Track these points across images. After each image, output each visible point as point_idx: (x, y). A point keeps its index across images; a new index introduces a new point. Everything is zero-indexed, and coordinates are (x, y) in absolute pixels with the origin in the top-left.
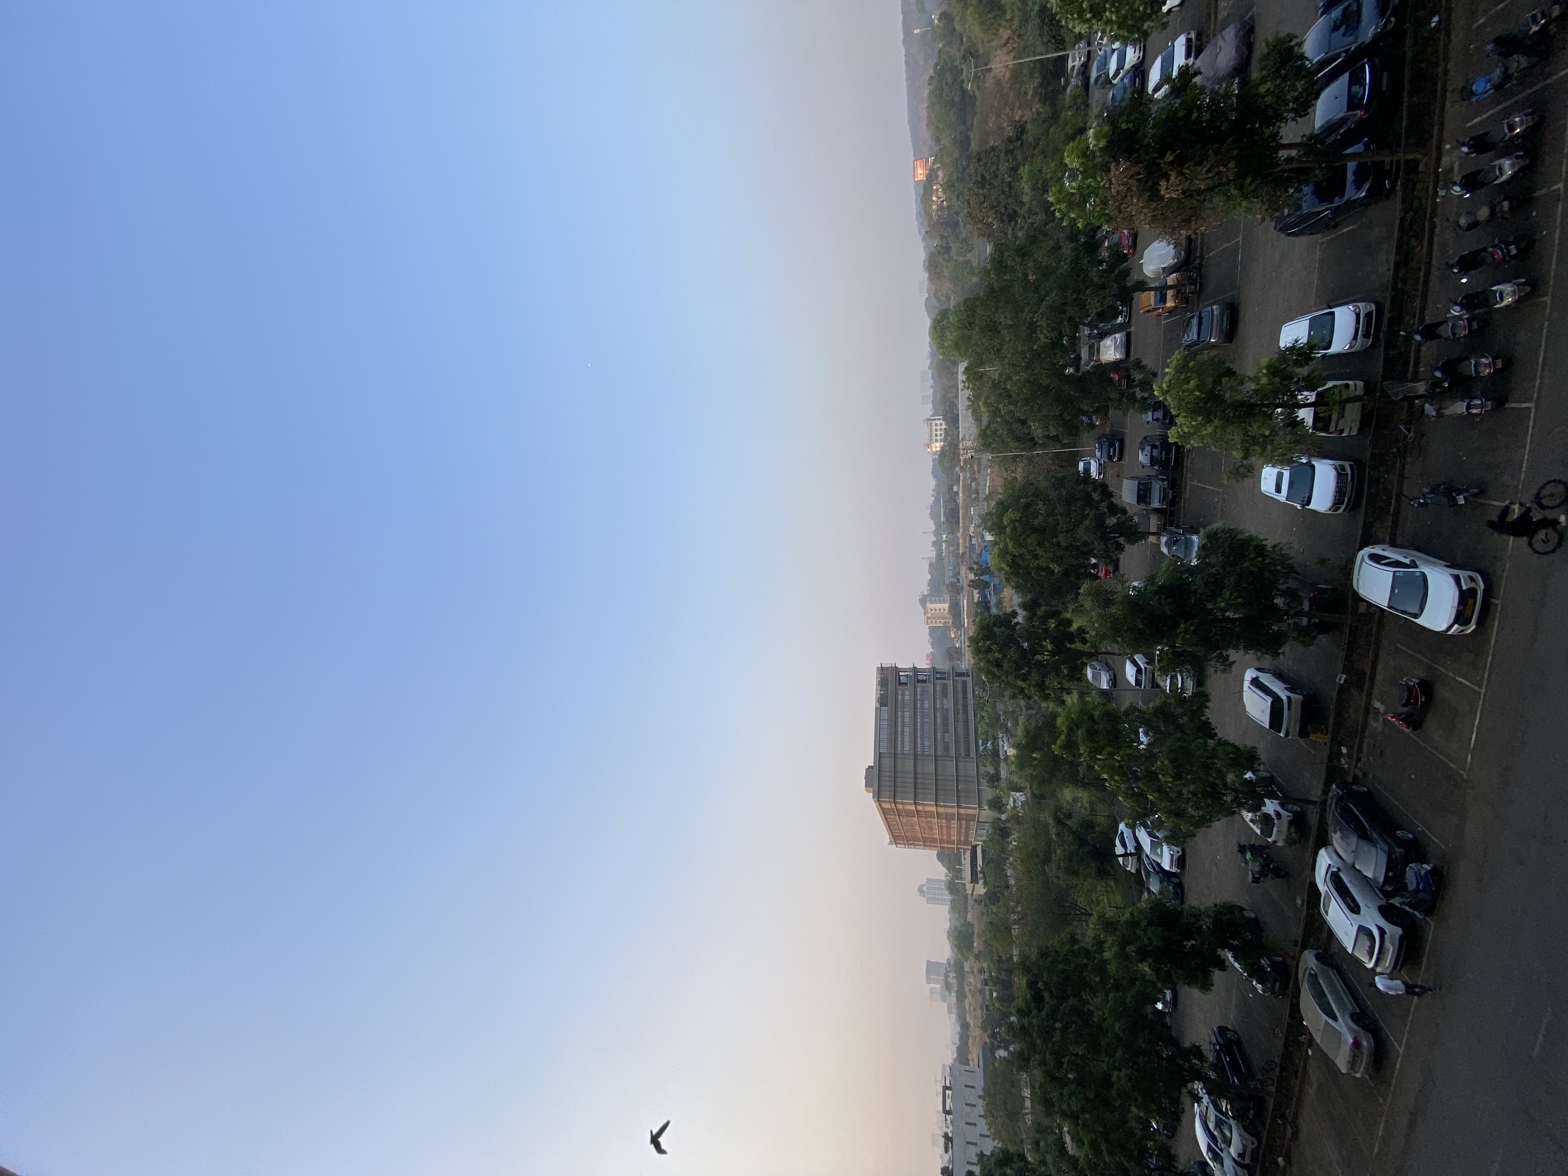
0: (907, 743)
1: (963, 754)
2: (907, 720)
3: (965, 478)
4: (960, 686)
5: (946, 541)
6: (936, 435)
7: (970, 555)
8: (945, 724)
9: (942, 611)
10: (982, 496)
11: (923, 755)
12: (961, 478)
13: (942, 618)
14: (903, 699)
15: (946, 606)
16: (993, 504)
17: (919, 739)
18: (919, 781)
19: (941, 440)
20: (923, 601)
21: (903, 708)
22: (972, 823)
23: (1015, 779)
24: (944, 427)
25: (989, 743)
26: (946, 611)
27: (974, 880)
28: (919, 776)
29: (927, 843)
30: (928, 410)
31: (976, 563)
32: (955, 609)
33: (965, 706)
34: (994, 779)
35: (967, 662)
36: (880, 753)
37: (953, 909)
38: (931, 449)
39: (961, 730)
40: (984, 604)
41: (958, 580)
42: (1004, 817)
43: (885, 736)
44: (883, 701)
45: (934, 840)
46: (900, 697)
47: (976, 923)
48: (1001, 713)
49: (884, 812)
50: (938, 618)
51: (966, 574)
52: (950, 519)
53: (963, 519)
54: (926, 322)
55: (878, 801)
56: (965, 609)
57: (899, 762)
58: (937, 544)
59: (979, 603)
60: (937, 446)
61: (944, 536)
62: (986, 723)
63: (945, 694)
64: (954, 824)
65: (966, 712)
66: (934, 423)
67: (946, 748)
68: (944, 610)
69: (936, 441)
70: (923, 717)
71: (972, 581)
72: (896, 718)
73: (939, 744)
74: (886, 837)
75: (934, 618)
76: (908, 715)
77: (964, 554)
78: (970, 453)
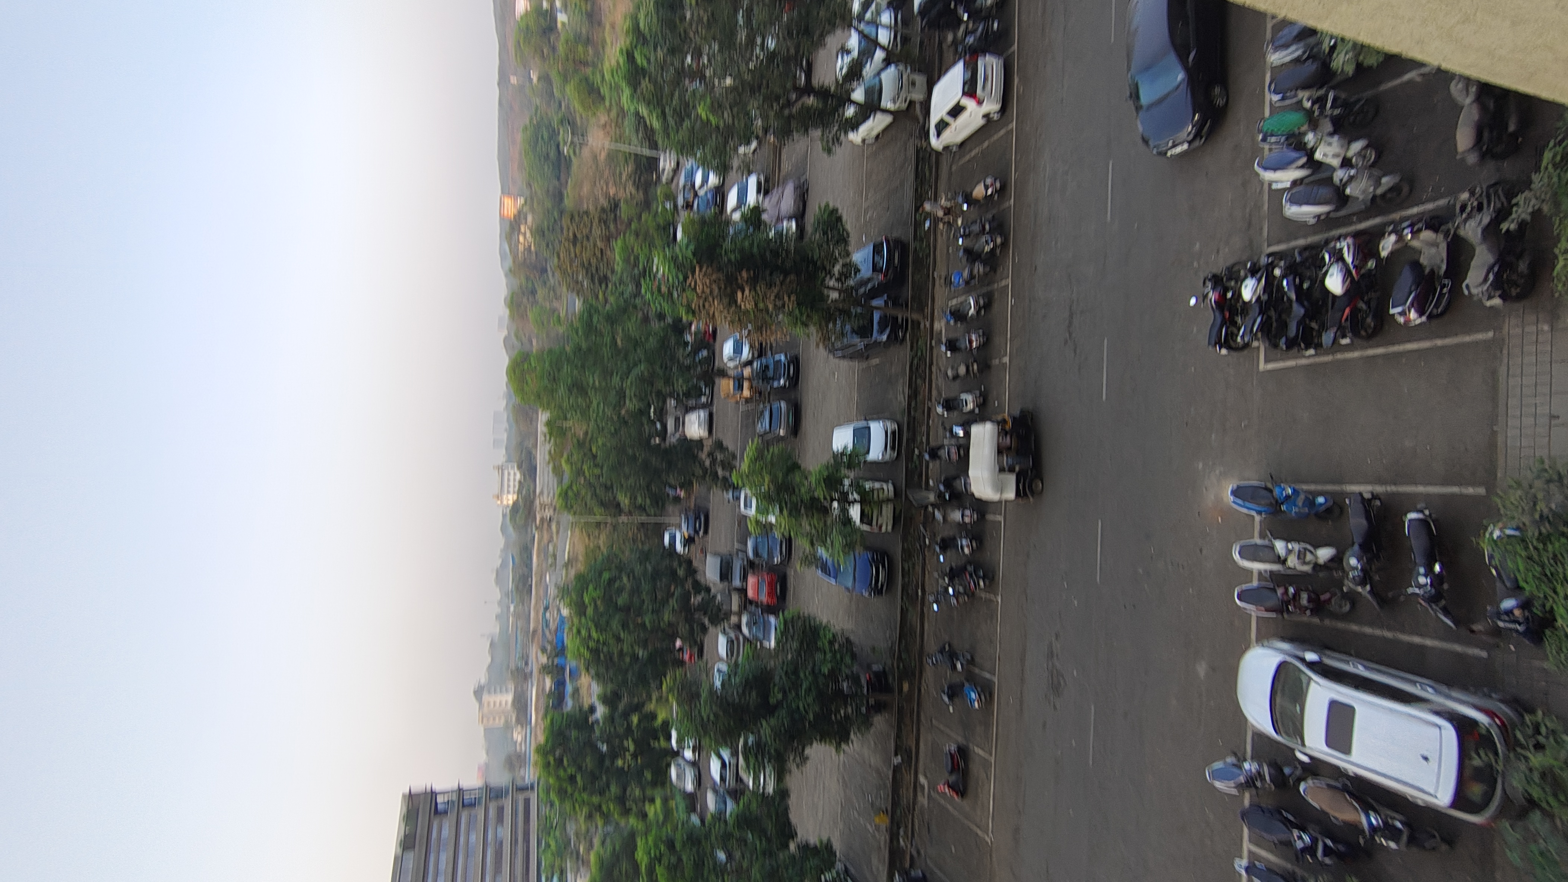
2: (443, 866)
3: (541, 538)
4: (521, 805)
5: (513, 614)
6: (509, 486)
7: (543, 634)
8: (498, 865)
9: (503, 705)
10: (560, 562)
12: (537, 539)
13: (503, 715)
14: (439, 836)
15: (509, 698)
16: (574, 573)
19: (514, 494)
20: (478, 693)
21: (439, 849)
24: (518, 474)
25: (555, 878)
26: (509, 705)
30: (500, 455)
31: (549, 642)
32: (521, 704)
33: (527, 834)
35: (530, 774)
38: (502, 502)
40: (558, 696)
41: (527, 664)
44: (407, 844)
46: (434, 834)
48: (572, 834)
50: (498, 714)
51: (537, 657)
52: (521, 588)
53: (537, 588)
54: (504, 361)
56: (534, 701)
58: (502, 618)
59: (551, 694)
60: (510, 499)
61: (512, 608)
62: (552, 852)
63: (500, 821)
65: (527, 840)
66: (506, 470)
68: (507, 702)
69: (508, 492)
70: (466, 859)
71: (544, 665)
72: (426, 866)
75: (492, 716)
76: (445, 858)
77: (535, 631)
78: (548, 513)
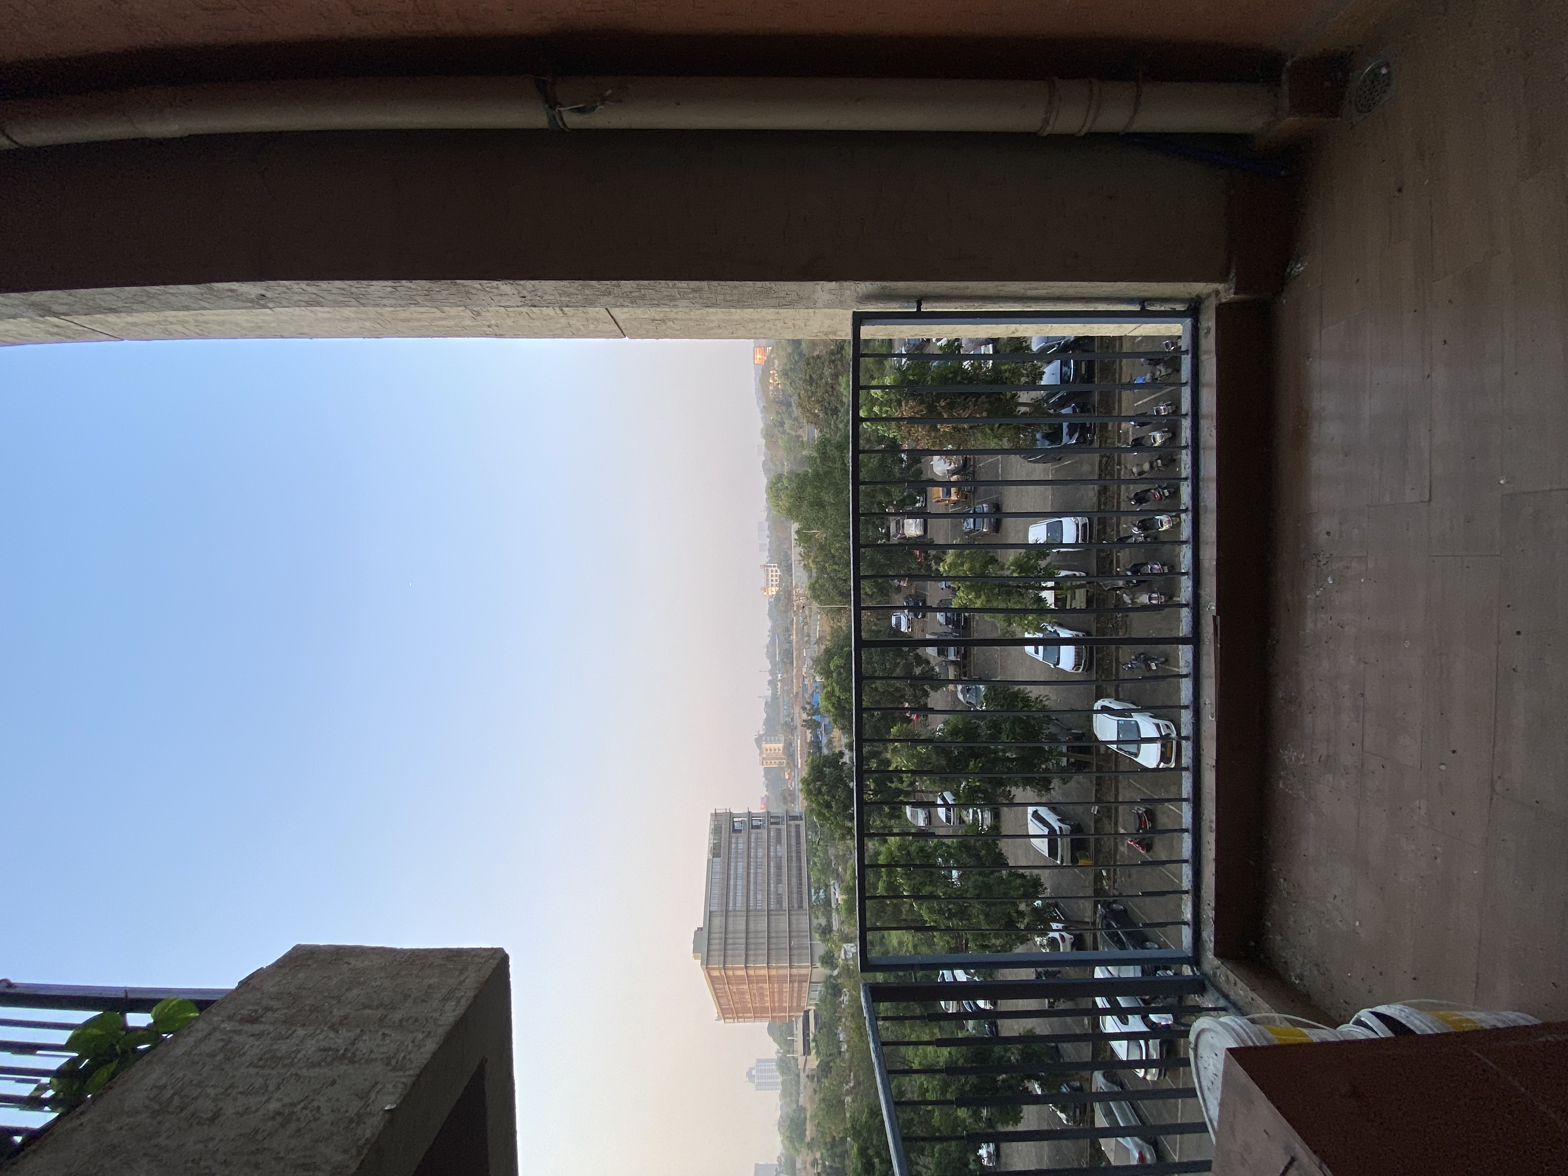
0: (739, 899)
1: (796, 906)
2: (740, 871)
3: (798, 621)
4: (793, 830)
5: (781, 681)
6: (772, 581)
7: (803, 695)
8: (779, 875)
9: (777, 751)
10: (813, 640)
11: (756, 910)
12: (795, 621)
13: (777, 759)
14: (737, 848)
15: (781, 746)
16: (823, 647)
17: (752, 892)
18: (751, 941)
19: (776, 585)
20: (759, 741)
21: (737, 858)
22: (804, 984)
23: (846, 929)
24: (779, 573)
25: (822, 891)
26: (781, 752)
27: (807, 1051)
28: (752, 935)
29: (758, 1013)
30: (764, 558)
31: (808, 703)
32: (789, 750)
33: (799, 852)
34: (826, 931)
35: (800, 805)
36: (710, 912)
37: (784, 1094)
38: (768, 593)
39: (794, 880)
40: (816, 744)
41: (792, 719)
42: (836, 973)
43: (716, 891)
44: (716, 851)
45: (764, 1010)
46: (733, 846)
47: (808, 1106)
48: (832, 857)
49: (713, 980)
50: (773, 759)
51: (799, 713)
52: (785, 660)
53: (797, 660)
54: (763, 481)
55: (707, 968)
56: (799, 749)
57: (731, 920)
58: (772, 683)
59: (812, 742)
60: (773, 591)
61: (779, 675)
62: (818, 870)
63: (779, 841)
64: (787, 987)
65: (799, 859)
66: (770, 569)
67: (779, 902)
68: (779, 750)
69: (772, 585)
70: (756, 868)
71: (804, 721)
72: (729, 869)
73: (772, 896)
74: (714, 1011)
75: (769, 759)
76: (741, 866)
77: (797, 693)
78: (802, 601)
